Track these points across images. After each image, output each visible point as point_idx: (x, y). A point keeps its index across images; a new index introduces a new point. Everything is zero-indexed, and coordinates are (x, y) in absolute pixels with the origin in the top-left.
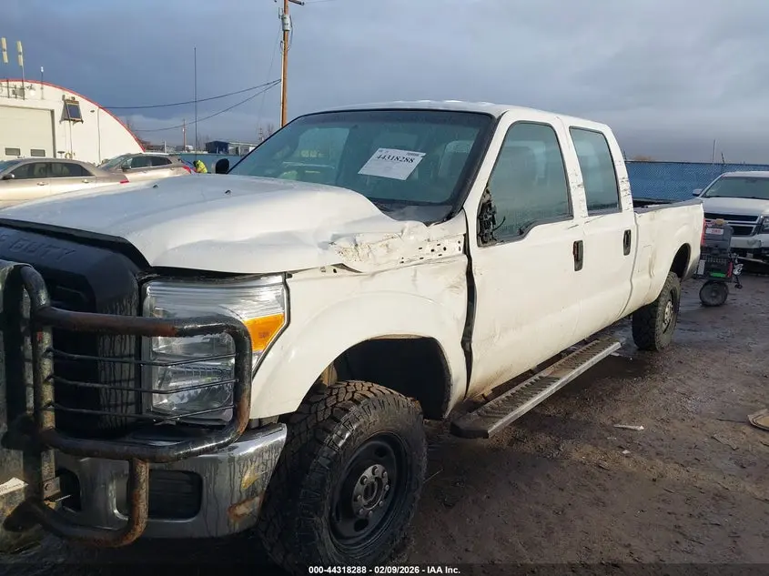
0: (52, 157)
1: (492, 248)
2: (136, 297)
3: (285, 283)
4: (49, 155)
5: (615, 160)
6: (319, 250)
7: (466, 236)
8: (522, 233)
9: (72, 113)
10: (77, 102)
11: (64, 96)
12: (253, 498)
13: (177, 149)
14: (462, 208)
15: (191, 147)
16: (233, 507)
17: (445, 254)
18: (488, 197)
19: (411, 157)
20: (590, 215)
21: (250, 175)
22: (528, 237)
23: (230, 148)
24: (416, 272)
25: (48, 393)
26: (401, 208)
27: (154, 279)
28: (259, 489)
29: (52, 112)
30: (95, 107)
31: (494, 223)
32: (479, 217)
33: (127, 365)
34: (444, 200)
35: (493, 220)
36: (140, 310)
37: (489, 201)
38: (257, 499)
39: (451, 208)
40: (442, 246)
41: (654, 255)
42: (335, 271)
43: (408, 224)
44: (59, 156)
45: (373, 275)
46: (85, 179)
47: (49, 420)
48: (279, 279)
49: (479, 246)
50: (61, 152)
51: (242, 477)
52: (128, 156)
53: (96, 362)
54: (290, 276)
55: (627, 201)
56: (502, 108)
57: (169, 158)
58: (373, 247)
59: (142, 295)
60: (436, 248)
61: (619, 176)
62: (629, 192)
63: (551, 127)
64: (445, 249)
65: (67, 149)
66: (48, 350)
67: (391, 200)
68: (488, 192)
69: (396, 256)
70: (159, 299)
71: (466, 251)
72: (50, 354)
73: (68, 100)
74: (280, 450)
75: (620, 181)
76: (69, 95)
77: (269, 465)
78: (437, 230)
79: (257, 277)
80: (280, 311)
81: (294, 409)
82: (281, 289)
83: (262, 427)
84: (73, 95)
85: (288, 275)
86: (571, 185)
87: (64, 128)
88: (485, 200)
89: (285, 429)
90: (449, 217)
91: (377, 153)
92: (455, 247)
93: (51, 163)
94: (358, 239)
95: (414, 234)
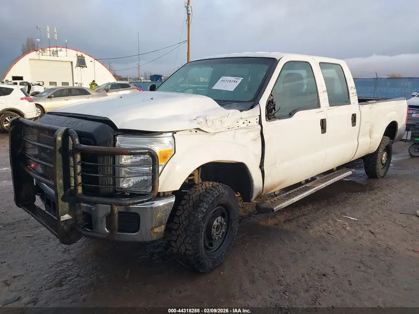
0: (72, 86)
1: (274, 122)
2: (112, 142)
3: (173, 136)
4: (71, 85)
5: (346, 78)
6: (189, 122)
7: (260, 116)
8: (291, 115)
9: (81, 63)
10: (84, 57)
11: (77, 54)
12: (161, 226)
13: (135, 79)
14: (258, 103)
15: (142, 78)
16: (152, 229)
17: (249, 124)
18: (272, 98)
19: (236, 80)
20: (330, 106)
21: (165, 91)
22: (293, 117)
23: (163, 78)
24: (235, 133)
25: (79, 179)
26: (230, 104)
27: (120, 134)
28: (164, 222)
29: (72, 63)
30: (92, 59)
31: (275, 110)
32: (267, 107)
33: (109, 167)
34: (250, 100)
35: (274, 108)
36: (114, 146)
37: (272, 100)
38: (163, 227)
39: (253, 103)
40: (248, 121)
41: (372, 126)
42: (196, 132)
43: (232, 111)
44: (75, 85)
45: (215, 133)
46: (87, 96)
47: (80, 190)
48: (171, 134)
49: (267, 121)
50: (76, 83)
51: (156, 216)
52: (109, 84)
53: (98, 166)
54: (176, 133)
55: (354, 98)
56: (282, 55)
57: (129, 84)
58: (214, 121)
59: (115, 141)
60: (245, 122)
61: (349, 86)
62: (356, 94)
63: (309, 63)
64: (250, 122)
65: (79, 82)
66: (79, 162)
67: (225, 101)
68: (272, 95)
69: (226, 125)
70: (122, 142)
71: (260, 123)
72: (80, 163)
73: (79, 56)
74: (173, 206)
75: (349, 89)
76: (80, 54)
77: (168, 212)
78: (245, 114)
79: (161, 133)
80: (172, 147)
81: (178, 189)
82: (171, 139)
83: (165, 195)
84: (82, 54)
85: (174, 132)
86: (319, 91)
87: (77, 70)
88: (270, 99)
89: (174, 198)
90: (252, 108)
91: (221, 79)
92: (254, 121)
93: (71, 89)
94: (207, 118)
95: (234, 115)
